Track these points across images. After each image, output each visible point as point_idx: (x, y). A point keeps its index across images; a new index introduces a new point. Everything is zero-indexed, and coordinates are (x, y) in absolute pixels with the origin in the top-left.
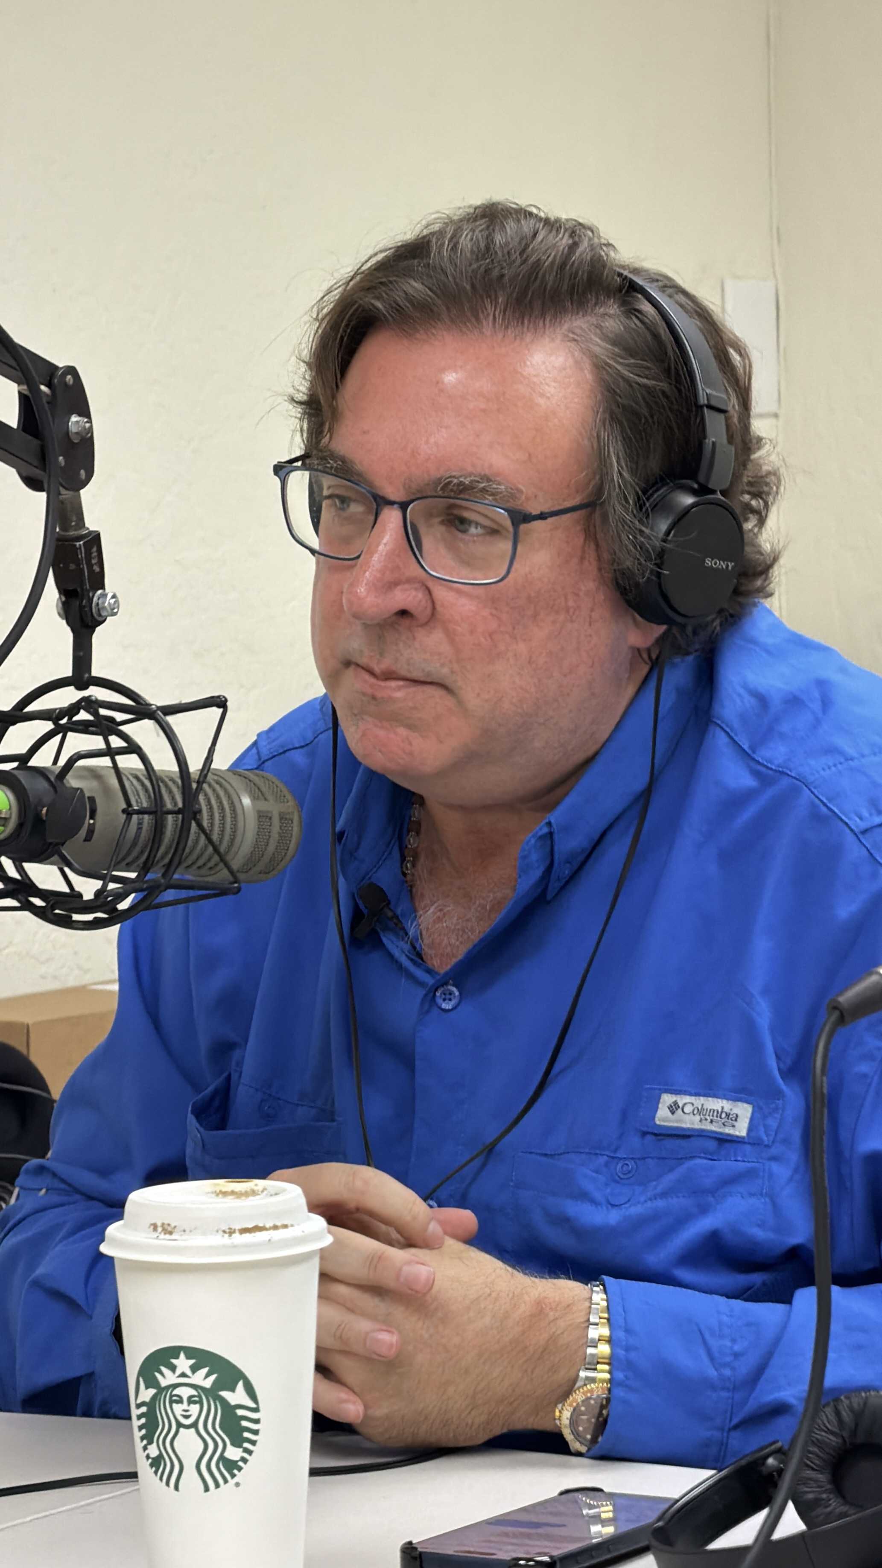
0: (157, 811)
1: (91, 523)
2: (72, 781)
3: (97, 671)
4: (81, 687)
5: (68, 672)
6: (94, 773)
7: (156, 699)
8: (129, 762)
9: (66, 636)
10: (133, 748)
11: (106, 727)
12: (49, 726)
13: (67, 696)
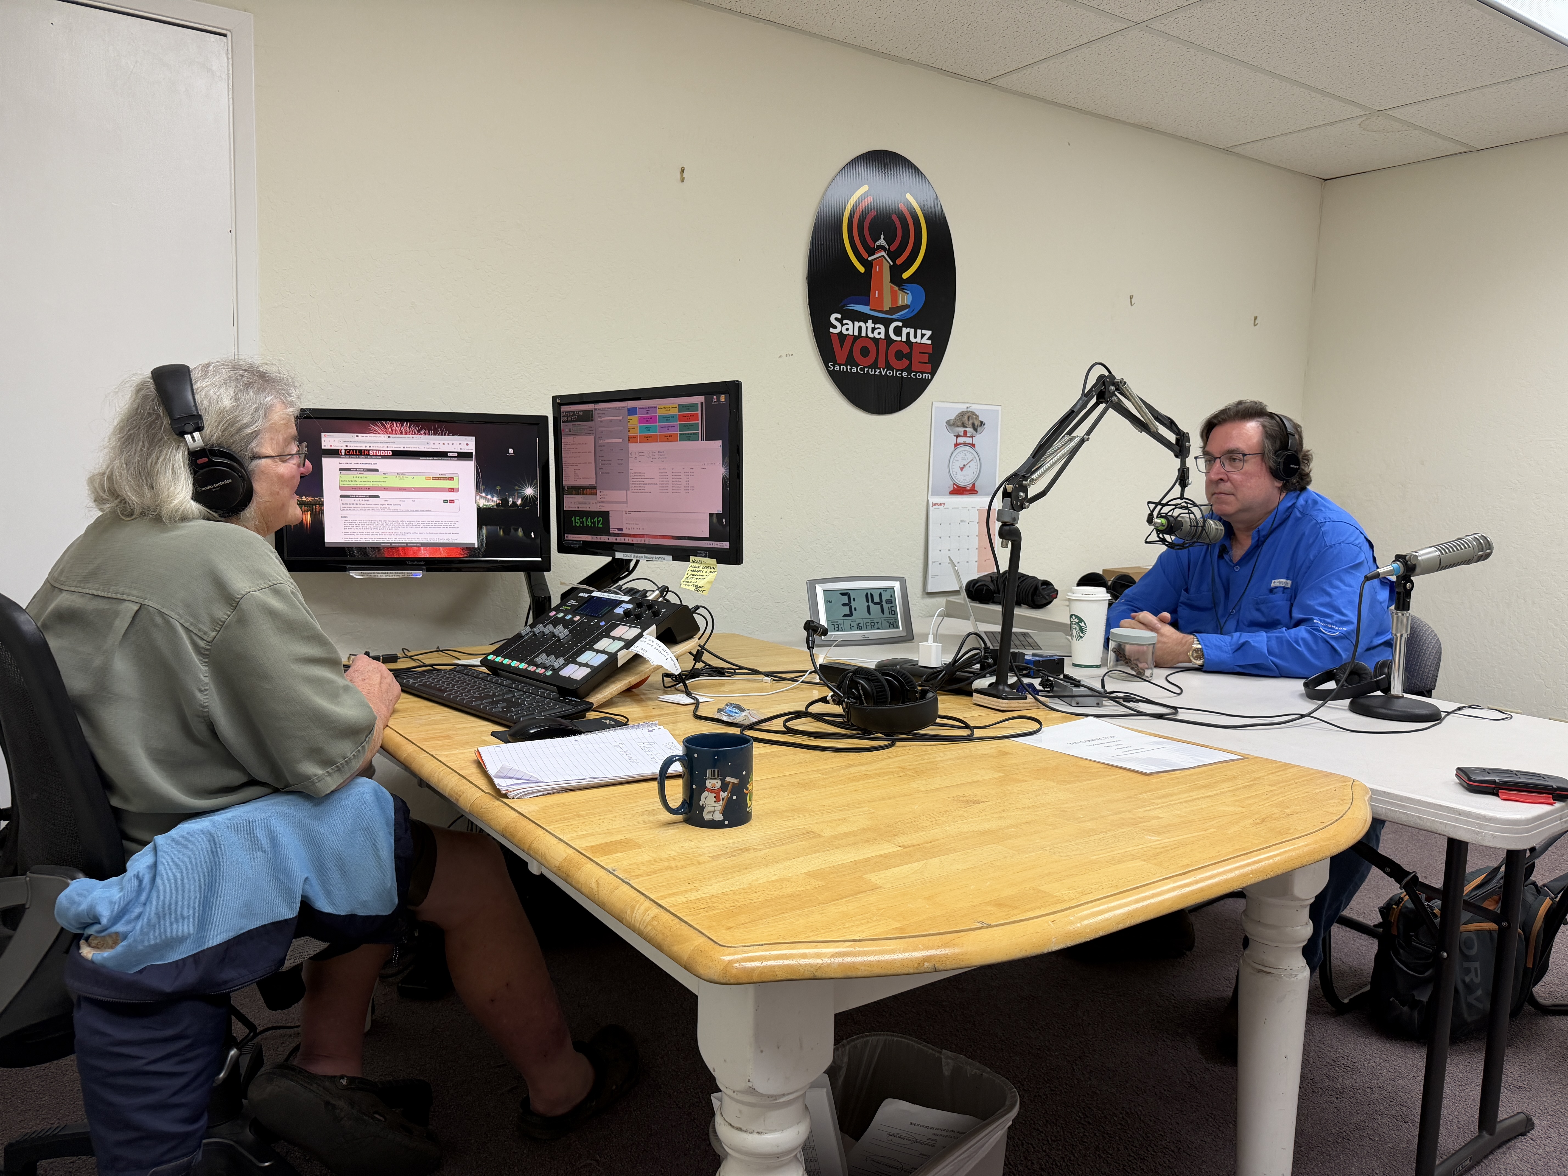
0: (1197, 526)
1: (1188, 466)
2: (1179, 519)
3: (1185, 497)
4: (1182, 499)
5: (1179, 496)
6: (1182, 517)
7: (1198, 503)
8: (1192, 516)
9: (1180, 488)
10: (1193, 513)
11: (1187, 508)
12: (1174, 507)
13: (1179, 501)
